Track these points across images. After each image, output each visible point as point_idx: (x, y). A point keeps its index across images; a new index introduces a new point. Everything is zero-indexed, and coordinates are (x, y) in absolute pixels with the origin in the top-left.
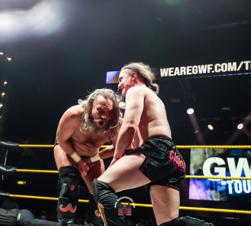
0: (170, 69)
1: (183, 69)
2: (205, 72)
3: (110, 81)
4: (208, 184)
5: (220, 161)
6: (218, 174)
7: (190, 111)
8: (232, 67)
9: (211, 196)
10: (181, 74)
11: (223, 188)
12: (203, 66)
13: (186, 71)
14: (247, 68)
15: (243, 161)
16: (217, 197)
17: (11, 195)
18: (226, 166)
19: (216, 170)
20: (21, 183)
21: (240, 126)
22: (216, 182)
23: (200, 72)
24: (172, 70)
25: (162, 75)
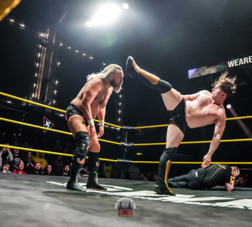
0: (235, 61)
1: (246, 59)
3: (192, 76)
10: (245, 63)
13: (248, 60)
17: (132, 162)
20: (139, 154)
24: (237, 61)
25: (230, 66)
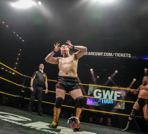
1: (92, 53)
2: (100, 55)
4: (94, 99)
5: (100, 91)
6: (99, 95)
7: (91, 70)
8: (110, 54)
9: (95, 104)
10: (91, 55)
11: (100, 101)
12: (99, 53)
14: (116, 56)
15: (108, 92)
16: (97, 105)
18: (102, 93)
19: (98, 94)
21: (109, 78)
22: (97, 99)
23: (98, 55)
24: (87, 53)
